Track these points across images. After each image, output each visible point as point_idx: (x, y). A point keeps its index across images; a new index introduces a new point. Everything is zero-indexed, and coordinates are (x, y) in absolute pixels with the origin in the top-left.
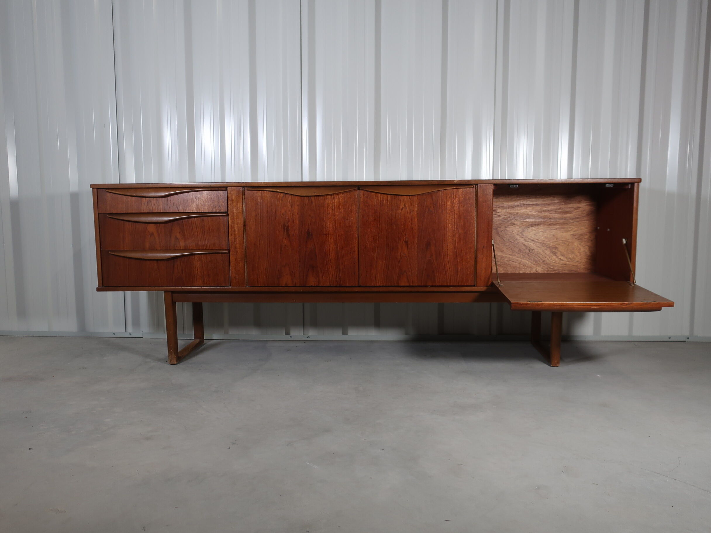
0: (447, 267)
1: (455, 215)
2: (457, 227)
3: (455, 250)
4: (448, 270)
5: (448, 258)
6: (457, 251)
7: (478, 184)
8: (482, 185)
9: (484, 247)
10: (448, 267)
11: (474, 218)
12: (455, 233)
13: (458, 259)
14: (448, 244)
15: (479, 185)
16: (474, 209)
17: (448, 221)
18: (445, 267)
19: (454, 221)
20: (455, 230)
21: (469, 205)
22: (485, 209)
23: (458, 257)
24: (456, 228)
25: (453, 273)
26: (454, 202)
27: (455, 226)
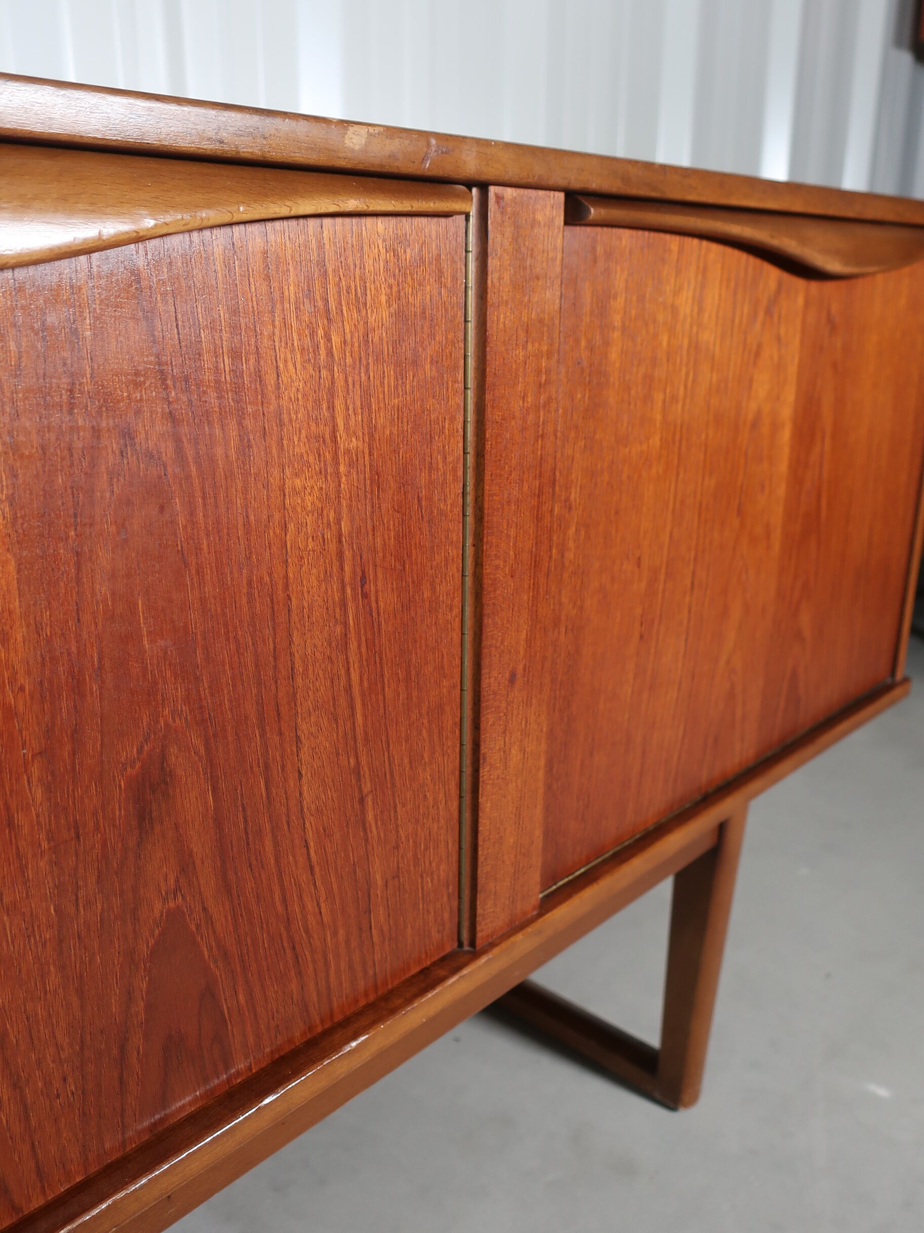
0: (303, 907)
1: (342, 469)
2: (354, 572)
3: (352, 761)
4: (312, 921)
5: (310, 835)
6: (364, 760)
7: (484, 187)
8: (509, 192)
9: (512, 679)
10: (310, 906)
11: (460, 473)
12: (345, 624)
13: (370, 817)
14: (304, 727)
15: (493, 190)
16: (459, 400)
17: (291, 527)
18: (288, 922)
19: (338, 521)
20: (344, 605)
21: (428, 367)
22: (524, 398)
23: (369, 800)
24: (347, 579)
25: (341, 933)
26: (330, 353)
27: (342, 568)
